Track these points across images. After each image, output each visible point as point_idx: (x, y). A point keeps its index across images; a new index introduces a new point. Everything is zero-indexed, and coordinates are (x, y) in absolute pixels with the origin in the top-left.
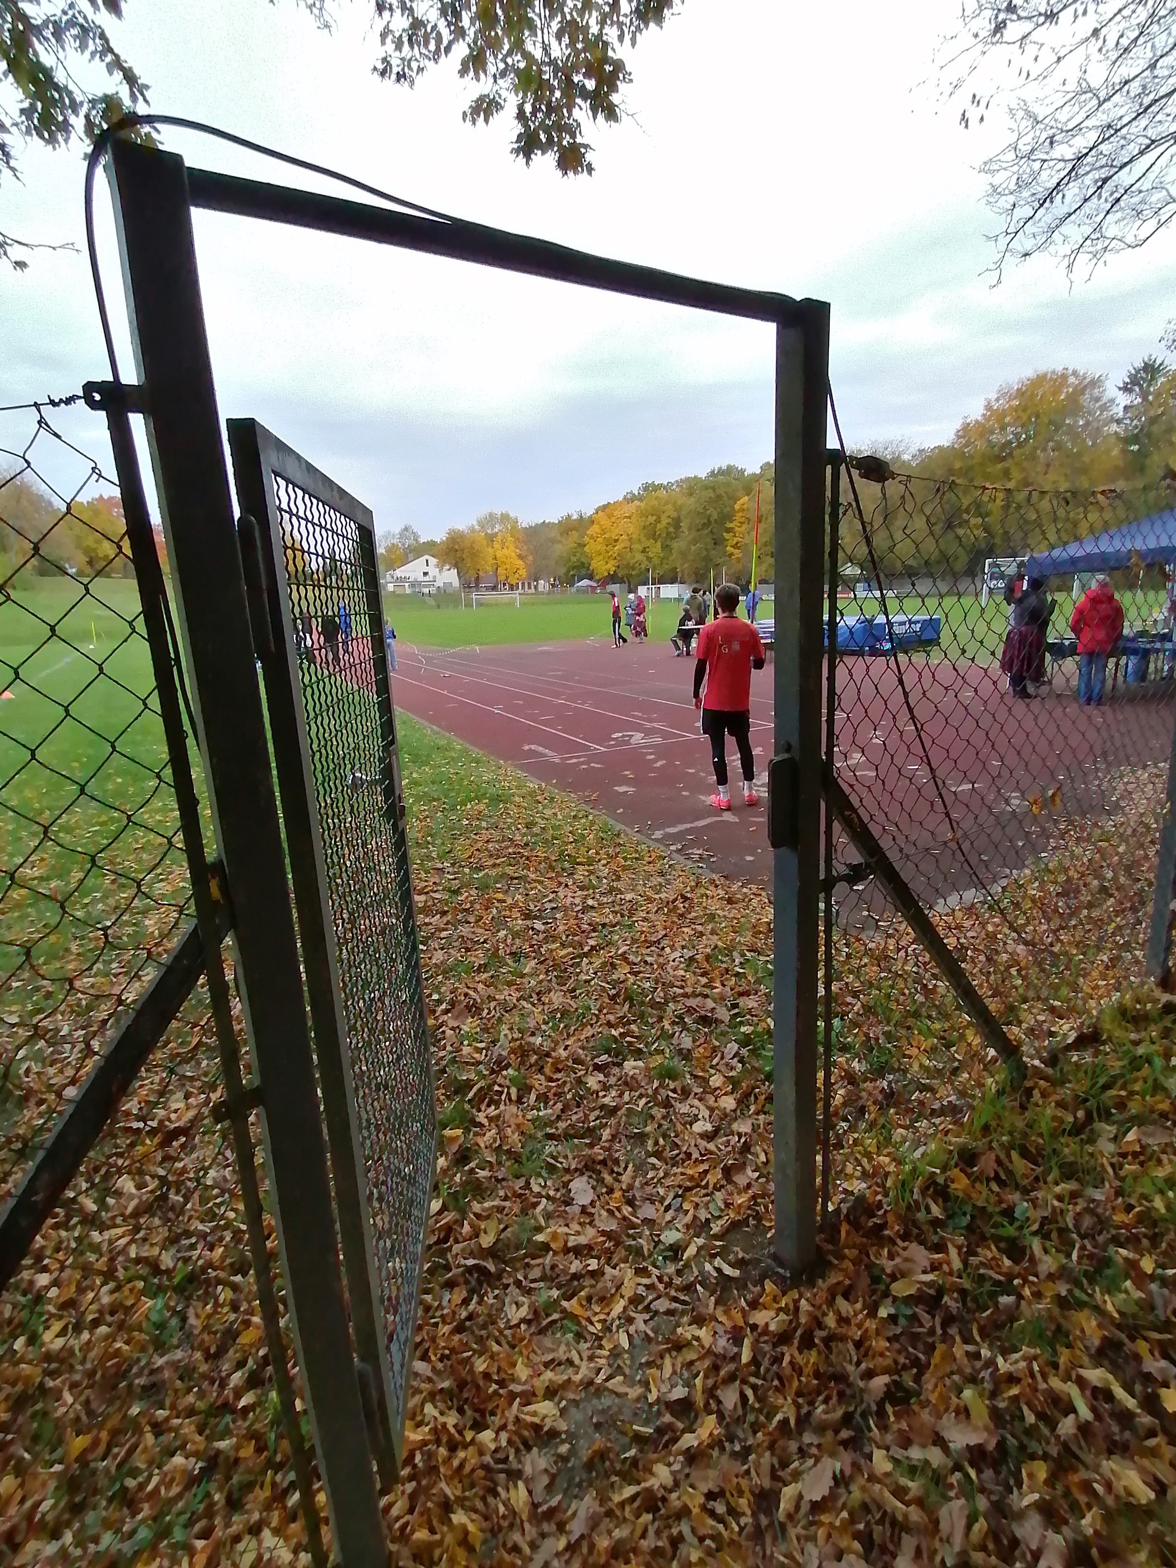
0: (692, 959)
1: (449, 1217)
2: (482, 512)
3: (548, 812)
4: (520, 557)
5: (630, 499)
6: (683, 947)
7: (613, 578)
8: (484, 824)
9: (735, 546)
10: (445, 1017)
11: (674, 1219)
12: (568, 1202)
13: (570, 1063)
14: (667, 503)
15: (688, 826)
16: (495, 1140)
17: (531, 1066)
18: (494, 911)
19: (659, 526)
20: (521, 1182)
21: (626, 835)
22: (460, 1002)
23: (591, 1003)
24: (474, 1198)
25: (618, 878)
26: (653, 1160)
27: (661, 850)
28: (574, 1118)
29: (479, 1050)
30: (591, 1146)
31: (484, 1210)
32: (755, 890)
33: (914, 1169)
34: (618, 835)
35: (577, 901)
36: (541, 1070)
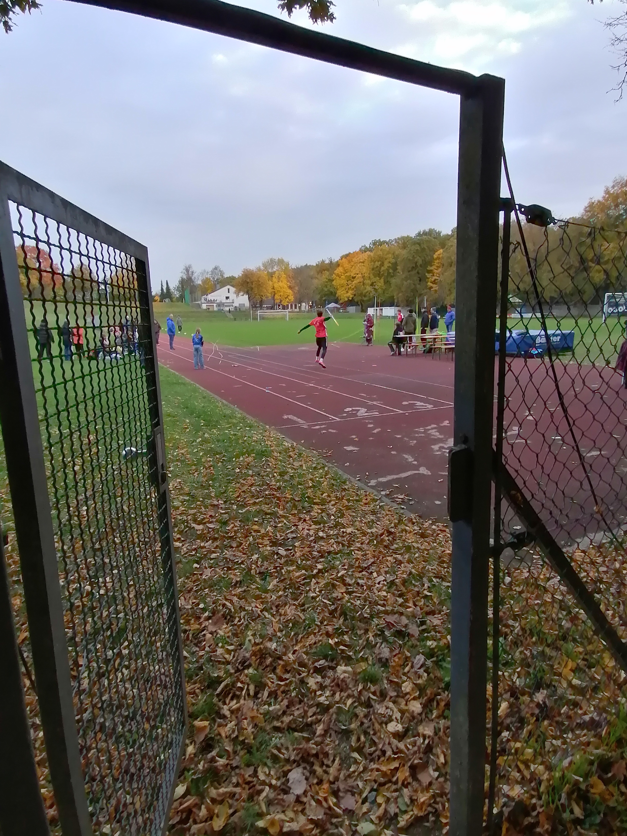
0: (392, 582)
1: (190, 801)
2: (266, 258)
3: (296, 464)
4: (290, 287)
5: (364, 250)
6: (386, 573)
7: (351, 302)
8: (250, 472)
9: (434, 282)
10: (207, 623)
11: (369, 811)
12: (286, 791)
13: (296, 666)
14: (389, 253)
15: (395, 477)
16: (233, 731)
17: (267, 667)
18: (251, 539)
19: (382, 268)
20: (251, 771)
21: (350, 482)
22: (219, 611)
23: (316, 616)
24: (212, 785)
25: (343, 516)
26: (356, 755)
27: (374, 494)
28: (296, 713)
29: (229, 652)
30: (308, 740)
31: (219, 795)
32: (441, 527)
33: (563, 777)
34: (344, 483)
35: (311, 532)
36: (274, 670)
